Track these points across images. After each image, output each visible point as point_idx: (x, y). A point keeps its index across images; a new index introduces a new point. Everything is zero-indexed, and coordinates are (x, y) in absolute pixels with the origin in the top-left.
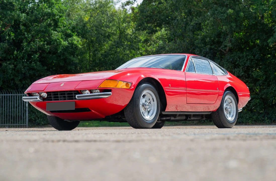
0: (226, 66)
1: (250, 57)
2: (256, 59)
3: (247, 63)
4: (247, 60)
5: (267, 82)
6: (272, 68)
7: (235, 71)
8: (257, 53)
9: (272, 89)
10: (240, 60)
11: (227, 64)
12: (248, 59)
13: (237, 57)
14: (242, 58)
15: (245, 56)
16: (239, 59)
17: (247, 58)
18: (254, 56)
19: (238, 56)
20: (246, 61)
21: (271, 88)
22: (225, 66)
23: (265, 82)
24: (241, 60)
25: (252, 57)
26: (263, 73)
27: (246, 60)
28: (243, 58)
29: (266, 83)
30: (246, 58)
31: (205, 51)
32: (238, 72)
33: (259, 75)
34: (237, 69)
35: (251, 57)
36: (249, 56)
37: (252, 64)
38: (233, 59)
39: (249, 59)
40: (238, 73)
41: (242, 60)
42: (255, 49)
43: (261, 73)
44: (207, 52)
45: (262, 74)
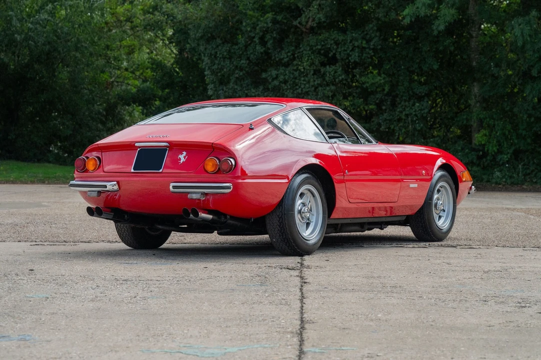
0: (308, 59)
1: (360, 42)
2: (372, 47)
3: (353, 56)
4: (353, 50)
5: (391, 97)
6: (403, 67)
7: (327, 72)
8: (373, 35)
9: (401, 112)
10: (338, 48)
11: (309, 57)
12: (355, 46)
13: (333, 42)
14: (343, 43)
15: (349, 41)
16: (335, 47)
17: (353, 44)
18: (368, 41)
19: (333, 39)
20: (351, 51)
21: (398, 110)
22: (306, 59)
23: (386, 98)
24: (341, 47)
25: (364, 44)
26: (384, 78)
27: (350, 49)
28: (345, 44)
29: (389, 100)
30: (351, 44)
31: (264, 27)
32: (332, 73)
33: (377, 82)
34: (330, 67)
35: (362, 43)
36: (357, 41)
37: (363, 58)
38: (323, 45)
39: (358, 47)
40: (333, 75)
41: (343, 49)
42: (371, 26)
43: (381, 78)
44: (268, 28)
45: (382, 81)
